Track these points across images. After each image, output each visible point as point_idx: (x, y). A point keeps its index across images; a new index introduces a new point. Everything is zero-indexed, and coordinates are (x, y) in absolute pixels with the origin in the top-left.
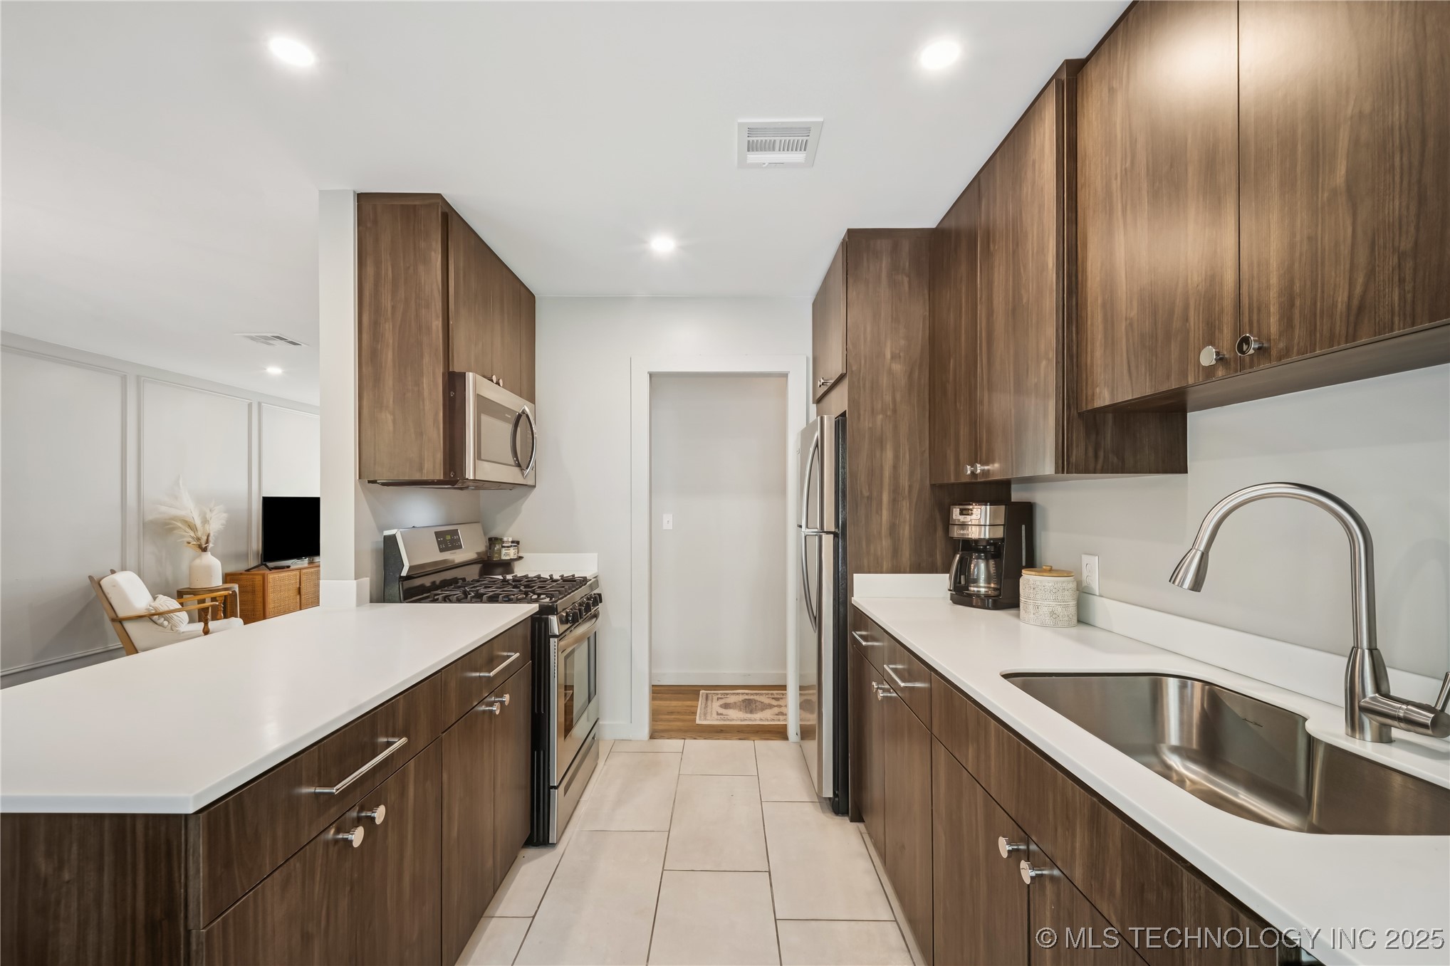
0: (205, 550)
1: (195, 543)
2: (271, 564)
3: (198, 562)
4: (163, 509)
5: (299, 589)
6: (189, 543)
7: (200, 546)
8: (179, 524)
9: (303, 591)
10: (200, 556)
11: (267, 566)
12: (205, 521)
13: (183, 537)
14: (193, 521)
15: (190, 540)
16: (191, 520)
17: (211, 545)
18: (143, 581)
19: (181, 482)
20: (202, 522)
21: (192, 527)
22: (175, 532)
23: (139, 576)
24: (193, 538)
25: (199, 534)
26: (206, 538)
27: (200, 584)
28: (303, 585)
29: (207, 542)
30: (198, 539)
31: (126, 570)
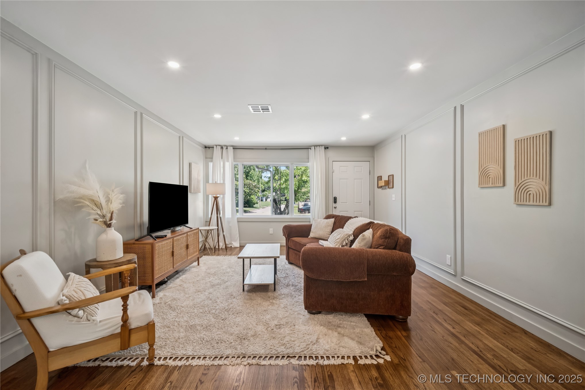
0: (109, 226)
1: (101, 220)
2: (154, 235)
3: (103, 236)
4: (74, 188)
5: (173, 252)
6: (96, 220)
7: (105, 223)
8: (88, 203)
9: (175, 254)
10: (105, 231)
11: (152, 237)
12: (108, 200)
13: (89, 214)
14: (99, 201)
15: (97, 217)
16: (98, 200)
17: (114, 221)
18: (54, 261)
19: (87, 166)
20: (106, 201)
21: (99, 206)
22: (84, 209)
23: (51, 256)
24: (99, 215)
25: (104, 212)
26: (110, 215)
27: (105, 257)
28: (174, 249)
29: (111, 219)
30: (104, 216)
31: (36, 250)
